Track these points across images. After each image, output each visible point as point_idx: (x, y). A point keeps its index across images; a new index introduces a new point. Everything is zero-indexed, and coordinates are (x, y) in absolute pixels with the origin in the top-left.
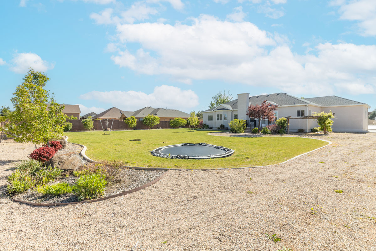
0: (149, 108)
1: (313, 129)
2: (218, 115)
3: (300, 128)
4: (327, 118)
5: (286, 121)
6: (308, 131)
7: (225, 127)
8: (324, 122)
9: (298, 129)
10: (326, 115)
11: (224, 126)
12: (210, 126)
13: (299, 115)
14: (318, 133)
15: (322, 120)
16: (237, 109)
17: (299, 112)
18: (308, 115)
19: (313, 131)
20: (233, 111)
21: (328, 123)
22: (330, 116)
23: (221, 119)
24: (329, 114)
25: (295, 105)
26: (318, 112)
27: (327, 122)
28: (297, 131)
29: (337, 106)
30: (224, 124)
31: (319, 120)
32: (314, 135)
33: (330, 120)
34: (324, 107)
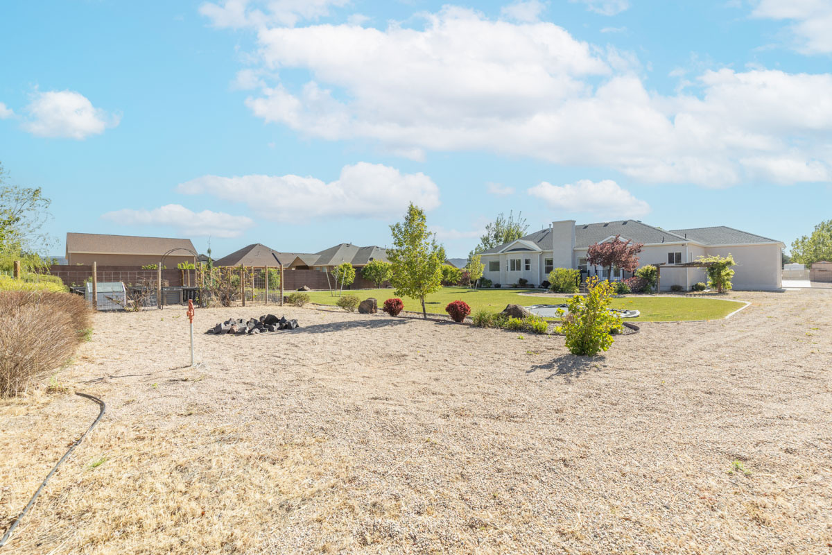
0: (348, 245)
1: (696, 285)
2: (513, 262)
3: (674, 283)
4: (724, 266)
5: (655, 271)
6: (688, 289)
7: (527, 283)
8: (719, 273)
9: (672, 285)
10: (723, 261)
11: (526, 281)
12: (495, 281)
13: (671, 261)
14: (706, 291)
15: (714, 270)
16: (552, 248)
17: (671, 255)
18: (688, 261)
19: (696, 288)
20: (543, 253)
21: (725, 275)
22: (729, 263)
23: (519, 269)
24: (729, 259)
25: (664, 243)
26: (706, 256)
27: (723, 273)
28: (669, 288)
29: (733, 245)
30: (526, 278)
31: (709, 270)
32: (699, 295)
33: (728, 270)
34: (709, 246)
